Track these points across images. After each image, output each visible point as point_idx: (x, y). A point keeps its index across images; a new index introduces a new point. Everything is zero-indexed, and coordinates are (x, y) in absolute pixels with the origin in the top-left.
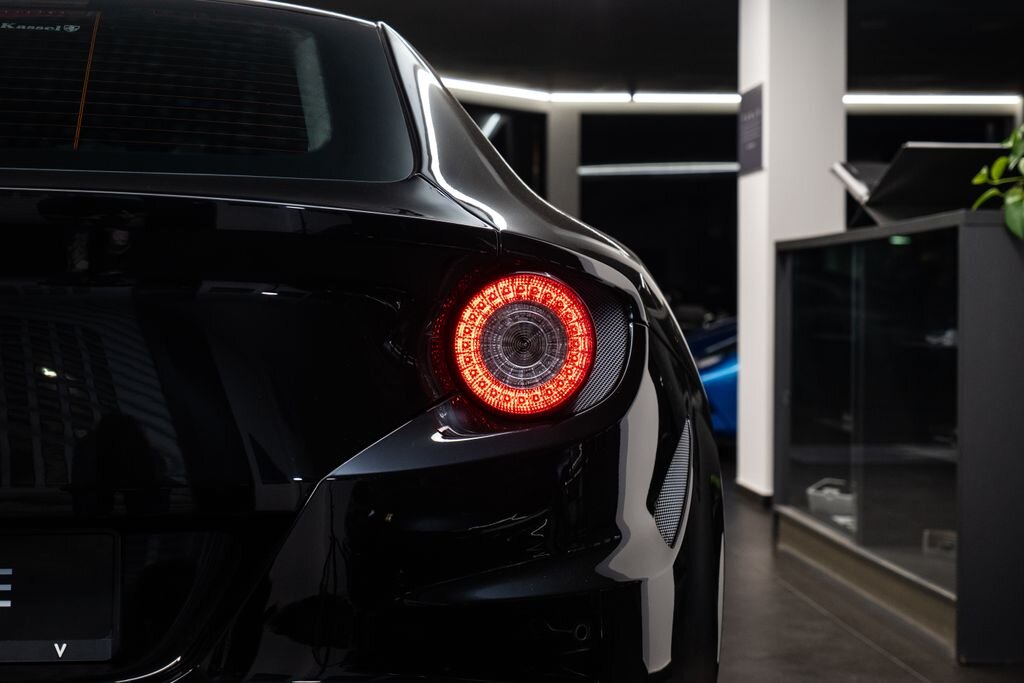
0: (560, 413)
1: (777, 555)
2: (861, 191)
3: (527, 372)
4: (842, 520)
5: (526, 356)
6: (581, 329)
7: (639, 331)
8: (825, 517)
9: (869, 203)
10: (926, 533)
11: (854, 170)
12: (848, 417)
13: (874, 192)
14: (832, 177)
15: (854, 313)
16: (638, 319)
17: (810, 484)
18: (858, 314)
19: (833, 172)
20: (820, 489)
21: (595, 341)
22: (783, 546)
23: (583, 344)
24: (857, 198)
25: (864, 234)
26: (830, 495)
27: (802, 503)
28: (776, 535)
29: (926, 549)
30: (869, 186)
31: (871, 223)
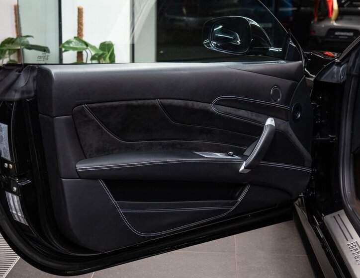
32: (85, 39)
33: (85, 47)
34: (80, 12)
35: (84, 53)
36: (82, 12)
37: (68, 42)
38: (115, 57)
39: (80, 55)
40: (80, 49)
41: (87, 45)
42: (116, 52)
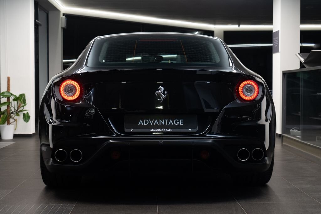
0: (253, 100)
1: (282, 145)
2: (303, 60)
3: (249, 94)
4: (298, 136)
5: (248, 92)
6: (256, 88)
7: (264, 89)
8: (294, 136)
9: (304, 63)
10: (317, 137)
11: (301, 55)
12: (300, 113)
13: (305, 60)
14: (296, 56)
15: (301, 89)
16: (264, 87)
17: (290, 129)
18: (302, 89)
19: (296, 55)
20: (293, 130)
21: (259, 90)
22: (284, 144)
23: (256, 90)
24: (302, 62)
25: (303, 70)
26: (296, 131)
27: (289, 133)
28: (282, 141)
29: (317, 140)
30: (304, 59)
31: (305, 67)
32: (11, 92)
33: (11, 95)
34: (9, 79)
35: (10, 98)
36: (10, 79)
37: (3, 93)
38: (26, 101)
39: (8, 98)
40: (8, 96)
41: (12, 94)
42: (26, 98)
